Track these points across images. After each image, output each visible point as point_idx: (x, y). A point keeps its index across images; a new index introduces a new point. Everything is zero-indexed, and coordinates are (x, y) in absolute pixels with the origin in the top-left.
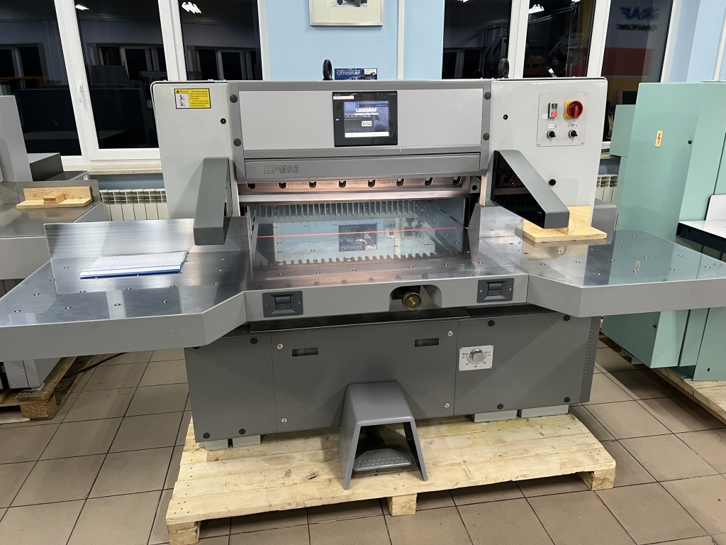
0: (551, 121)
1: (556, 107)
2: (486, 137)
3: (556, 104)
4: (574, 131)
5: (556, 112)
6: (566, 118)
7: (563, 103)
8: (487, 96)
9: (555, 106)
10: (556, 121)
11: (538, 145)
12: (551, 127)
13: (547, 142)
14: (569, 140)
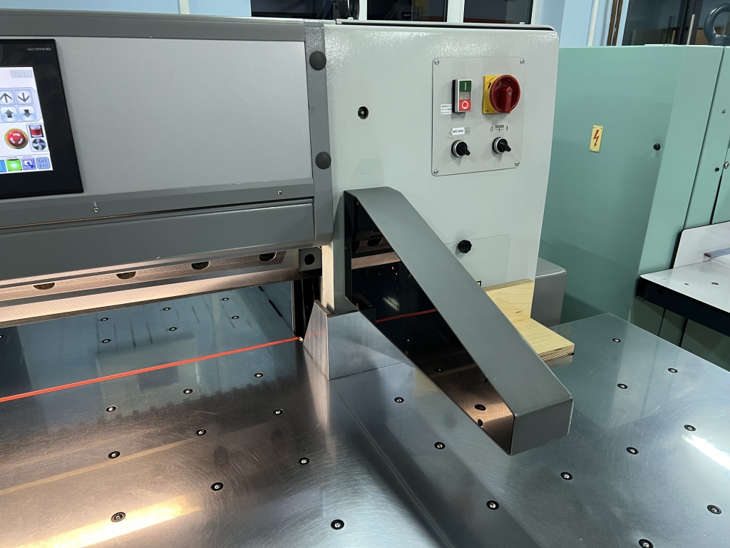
0: (458, 121)
1: (469, 89)
2: (323, 161)
3: (469, 83)
4: (504, 141)
5: (469, 101)
6: (488, 114)
7: (482, 78)
8: (317, 61)
9: (466, 86)
10: (468, 120)
11: (435, 173)
12: (459, 132)
13: (452, 164)
14: (493, 158)
